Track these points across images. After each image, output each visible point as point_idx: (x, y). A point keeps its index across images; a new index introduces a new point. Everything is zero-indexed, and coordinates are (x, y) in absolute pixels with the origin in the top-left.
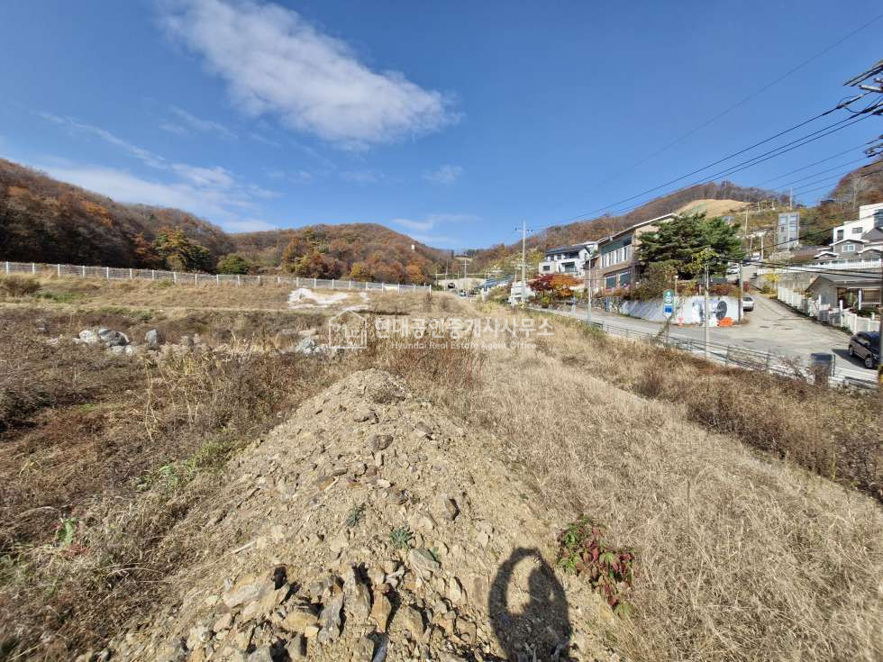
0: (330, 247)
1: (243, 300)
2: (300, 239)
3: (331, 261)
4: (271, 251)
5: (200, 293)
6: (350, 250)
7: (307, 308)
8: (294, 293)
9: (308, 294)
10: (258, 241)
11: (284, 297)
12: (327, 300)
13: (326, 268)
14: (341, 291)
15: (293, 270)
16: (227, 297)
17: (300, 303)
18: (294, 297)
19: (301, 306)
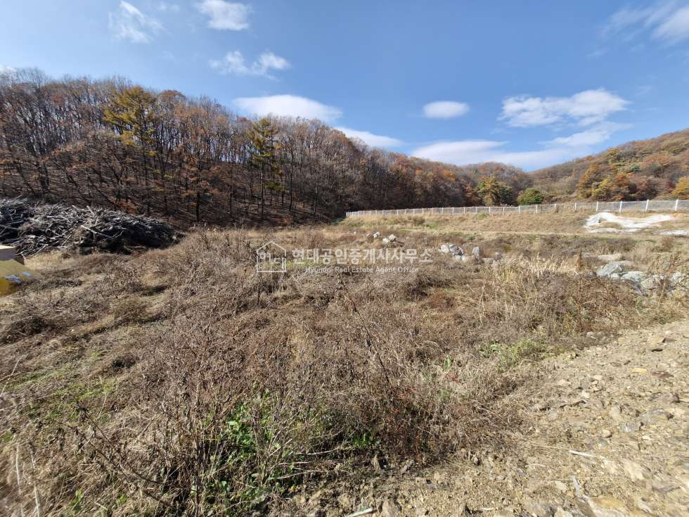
0: (641, 164)
1: (540, 225)
2: (600, 163)
3: (641, 180)
4: (565, 181)
5: (506, 221)
6: (675, 162)
7: (608, 233)
8: (592, 217)
9: (609, 217)
10: (553, 174)
11: (581, 221)
12: (636, 223)
13: (633, 189)
14: (660, 212)
15: (589, 196)
16: (526, 223)
17: (599, 228)
18: (592, 221)
19: (601, 230)
